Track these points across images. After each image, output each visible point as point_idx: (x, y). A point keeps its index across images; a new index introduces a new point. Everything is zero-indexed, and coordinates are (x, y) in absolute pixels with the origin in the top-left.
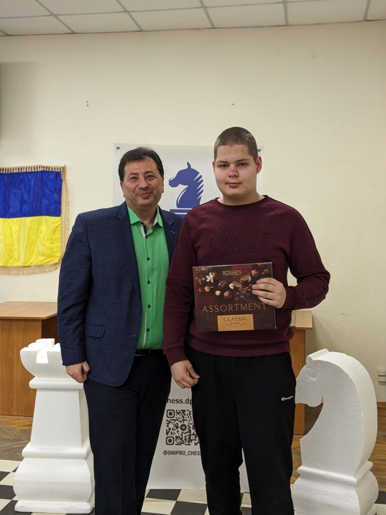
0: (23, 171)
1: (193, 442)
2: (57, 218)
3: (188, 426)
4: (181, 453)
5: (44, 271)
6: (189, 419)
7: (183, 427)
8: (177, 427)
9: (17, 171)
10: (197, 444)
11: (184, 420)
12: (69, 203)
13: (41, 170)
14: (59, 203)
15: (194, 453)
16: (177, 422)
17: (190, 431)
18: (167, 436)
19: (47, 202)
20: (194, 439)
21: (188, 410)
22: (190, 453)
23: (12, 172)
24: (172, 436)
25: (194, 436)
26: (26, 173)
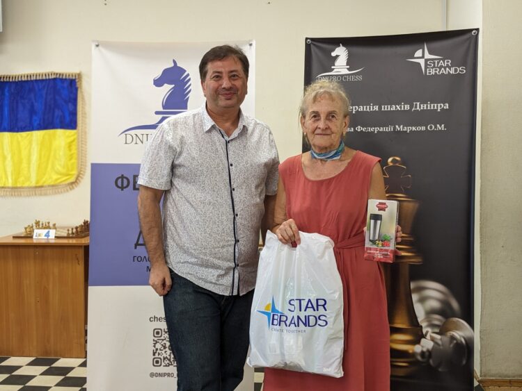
0: (32, 79)
2: (73, 132)
4: (169, 376)
5: (58, 192)
8: (165, 348)
9: (26, 79)
12: (85, 114)
13: (53, 77)
14: (74, 114)
16: (165, 341)
18: (154, 357)
19: (60, 113)
23: (20, 79)
24: (160, 356)
26: (36, 81)
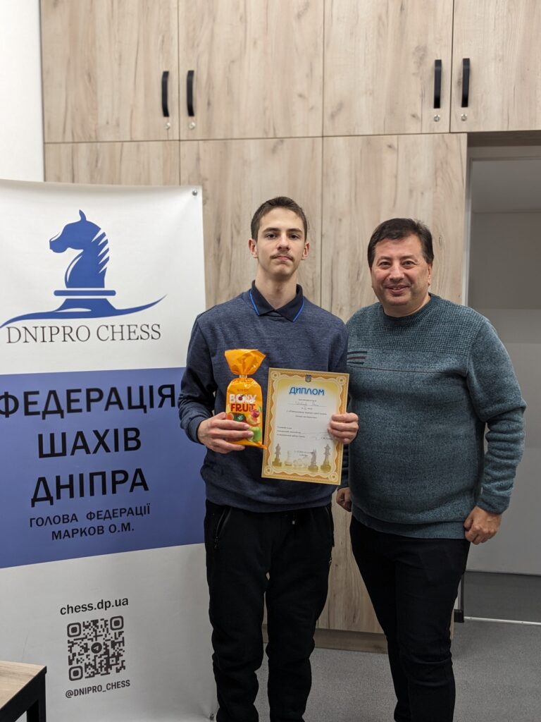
1: (113, 667)
3: (104, 644)
4: (94, 689)
6: (105, 632)
7: (96, 648)
8: (86, 650)
10: (120, 669)
11: (96, 636)
15: (116, 685)
16: (85, 641)
17: (107, 652)
18: (71, 666)
20: (114, 662)
21: (102, 620)
22: (109, 687)
24: (79, 664)
25: (114, 659)
